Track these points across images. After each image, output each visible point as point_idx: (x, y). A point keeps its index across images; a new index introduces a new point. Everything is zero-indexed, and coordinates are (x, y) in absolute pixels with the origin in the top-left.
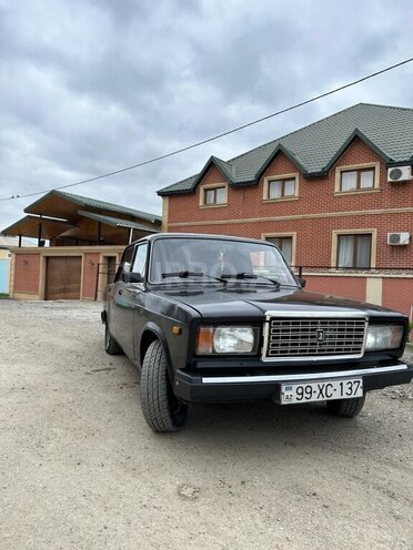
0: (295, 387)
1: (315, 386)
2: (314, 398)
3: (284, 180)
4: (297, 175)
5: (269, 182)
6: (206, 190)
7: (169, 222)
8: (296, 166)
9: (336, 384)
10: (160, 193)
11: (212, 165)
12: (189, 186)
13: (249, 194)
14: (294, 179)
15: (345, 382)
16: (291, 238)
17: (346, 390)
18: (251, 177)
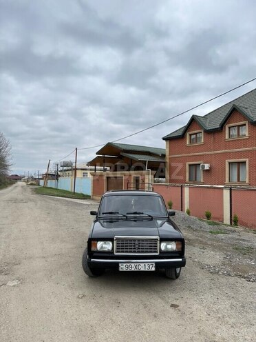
0: (125, 265)
1: (133, 265)
2: (133, 269)
3: (239, 126)
4: (247, 123)
5: (230, 128)
6: (190, 135)
7: (170, 154)
8: (246, 117)
9: (143, 265)
10: (164, 139)
11: (194, 120)
12: (180, 134)
13: (217, 136)
14: (245, 125)
15: (146, 264)
16: (245, 162)
17: (147, 267)
18: (217, 126)
